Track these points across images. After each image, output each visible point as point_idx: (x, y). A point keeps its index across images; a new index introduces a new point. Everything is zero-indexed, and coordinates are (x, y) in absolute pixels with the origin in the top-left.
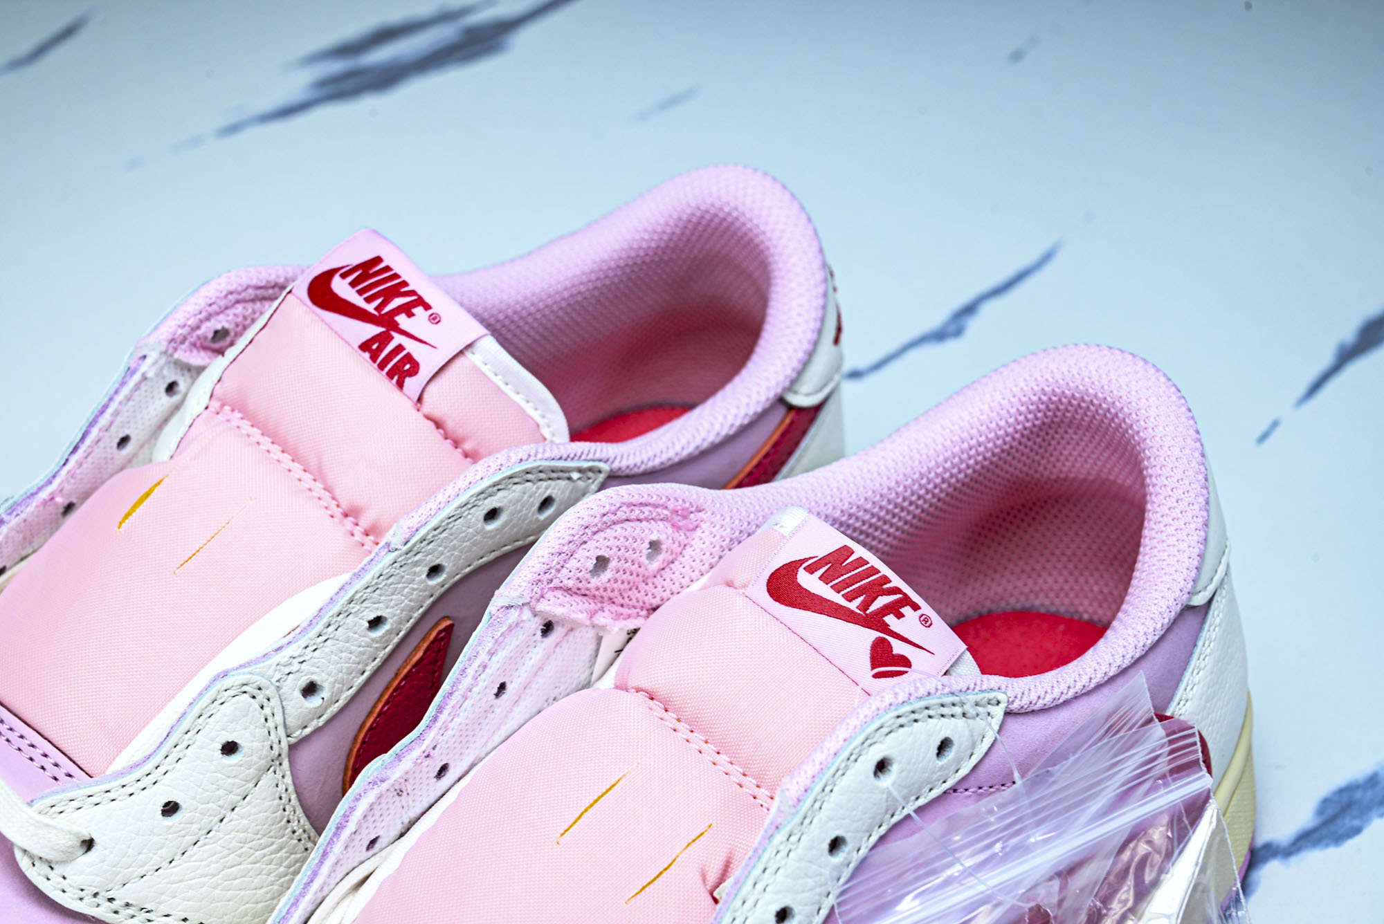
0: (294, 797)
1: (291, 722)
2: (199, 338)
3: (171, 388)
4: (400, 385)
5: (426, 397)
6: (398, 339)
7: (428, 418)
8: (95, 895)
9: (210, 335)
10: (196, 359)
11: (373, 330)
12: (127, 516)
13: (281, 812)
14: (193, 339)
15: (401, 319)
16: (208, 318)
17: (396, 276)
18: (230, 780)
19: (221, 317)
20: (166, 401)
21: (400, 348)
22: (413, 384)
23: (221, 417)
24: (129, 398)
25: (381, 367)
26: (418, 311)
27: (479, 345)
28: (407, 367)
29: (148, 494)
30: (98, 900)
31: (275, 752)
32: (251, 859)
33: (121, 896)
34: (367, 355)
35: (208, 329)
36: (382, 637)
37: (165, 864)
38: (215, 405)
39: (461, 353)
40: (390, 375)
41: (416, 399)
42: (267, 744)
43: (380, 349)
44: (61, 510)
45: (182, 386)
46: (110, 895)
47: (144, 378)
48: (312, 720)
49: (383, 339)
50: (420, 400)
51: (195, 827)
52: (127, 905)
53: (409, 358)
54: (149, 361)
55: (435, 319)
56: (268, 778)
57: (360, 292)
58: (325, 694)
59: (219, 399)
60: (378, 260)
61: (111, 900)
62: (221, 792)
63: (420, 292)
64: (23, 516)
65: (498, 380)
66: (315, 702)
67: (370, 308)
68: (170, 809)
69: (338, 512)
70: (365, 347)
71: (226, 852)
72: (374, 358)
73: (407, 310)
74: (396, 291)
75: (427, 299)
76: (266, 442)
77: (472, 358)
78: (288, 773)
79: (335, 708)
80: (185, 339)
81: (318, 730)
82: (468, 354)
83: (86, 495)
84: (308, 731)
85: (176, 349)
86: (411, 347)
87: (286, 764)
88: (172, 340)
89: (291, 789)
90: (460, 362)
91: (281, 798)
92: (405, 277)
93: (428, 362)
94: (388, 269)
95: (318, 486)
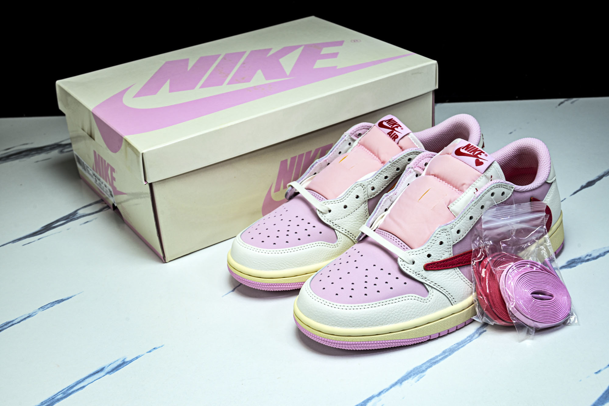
0: (368, 211)
1: (369, 194)
2: (356, 134)
3: (350, 144)
4: (394, 140)
5: (399, 143)
6: (395, 132)
7: (400, 147)
8: (330, 221)
9: (358, 134)
10: (355, 138)
11: (390, 130)
12: (341, 161)
13: (365, 213)
14: (355, 134)
15: (396, 129)
16: (358, 130)
17: (395, 121)
18: (357, 203)
19: (360, 131)
20: (348, 146)
21: (395, 133)
22: (397, 140)
23: (360, 147)
24: (342, 144)
25: (391, 137)
26: (399, 127)
27: (410, 134)
28: (396, 137)
29: (345, 158)
30: (331, 222)
31: (365, 200)
32: (359, 221)
33: (335, 222)
34: (388, 135)
35: (358, 133)
36: (387, 181)
37: (343, 218)
38: (359, 145)
39: (406, 135)
40: (393, 139)
41: (397, 143)
42: (364, 197)
43: (391, 134)
44: (327, 164)
45: (352, 144)
46: (333, 222)
47: (345, 140)
48: (372, 195)
49: (392, 132)
50: (398, 143)
51: (349, 211)
52: (336, 225)
53: (397, 135)
54: (346, 137)
55: (402, 129)
56: (363, 205)
57: (388, 124)
58: (375, 190)
59: (360, 144)
60: (392, 119)
61: (333, 223)
62: (355, 205)
63: (400, 124)
64: (321, 162)
65: (413, 141)
66: (373, 191)
67: (390, 127)
68: (345, 207)
69: (381, 162)
70: (388, 134)
71: (354, 218)
72: (390, 136)
73: (397, 127)
74: (395, 124)
75: (401, 125)
76: (368, 151)
77: (409, 136)
78: (367, 205)
79: (377, 194)
80: (353, 134)
81: (373, 198)
82: (408, 136)
83: (331, 162)
84: (371, 197)
85: (351, 135)
86: (397, 133)
87: (367, 203)
88: (351, 133)
89: (367, 209)
90: (406, 137)
91: (365, 210)
92: (397, 122)
93: (400, 136)
94: (394, 120)
95: (377, 158)
